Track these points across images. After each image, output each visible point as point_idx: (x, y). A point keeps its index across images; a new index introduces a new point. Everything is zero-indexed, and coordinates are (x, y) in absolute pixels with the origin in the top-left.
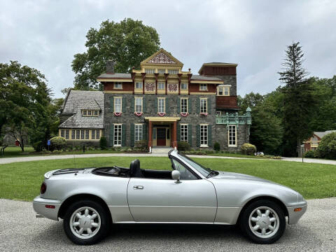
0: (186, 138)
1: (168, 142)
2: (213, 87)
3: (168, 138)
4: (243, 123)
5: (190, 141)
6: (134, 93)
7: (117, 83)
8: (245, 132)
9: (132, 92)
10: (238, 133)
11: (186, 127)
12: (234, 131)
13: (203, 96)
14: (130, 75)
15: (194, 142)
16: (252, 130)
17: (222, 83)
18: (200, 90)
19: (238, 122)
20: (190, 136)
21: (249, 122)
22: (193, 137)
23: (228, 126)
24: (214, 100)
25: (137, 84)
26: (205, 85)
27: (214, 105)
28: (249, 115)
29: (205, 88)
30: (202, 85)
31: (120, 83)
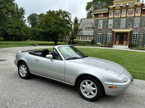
0: (136, 41)
1: (125, 42)
3: (125, 40)
5: (138, 43)
6: (108, 18)
7: (100, 14)
9: (107, 18)
11: (137, 34)
14: (107, 9)
15: (141, 43)
20: (139, 40)
22: (140, 40)
25: (111, 13)
31: (102, 14)
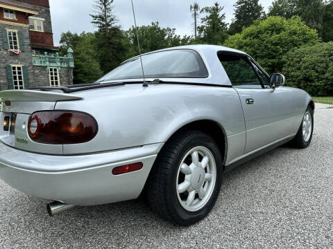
2: (23, 17)
4: (65, 65)
8: (68, 76)
10: (60, 77)
12: (56, 74)
13: (10, 27)
16: (75, 74)
17: (37, 13)
18: (5, 17)
19: (59, 64)
21: (72, 65)
23: (49, 68)
24: (27, 34)
26: (11, 12)
27: (28, 41)
28: (70, 57)
29: (12, 17)
30: (7, 11)
